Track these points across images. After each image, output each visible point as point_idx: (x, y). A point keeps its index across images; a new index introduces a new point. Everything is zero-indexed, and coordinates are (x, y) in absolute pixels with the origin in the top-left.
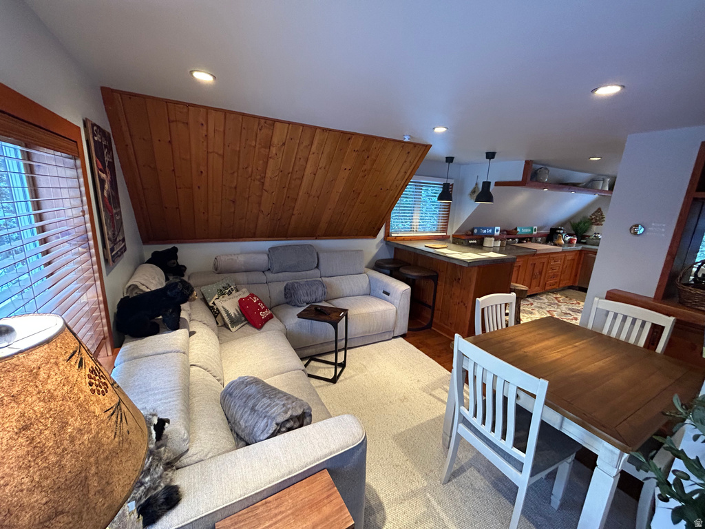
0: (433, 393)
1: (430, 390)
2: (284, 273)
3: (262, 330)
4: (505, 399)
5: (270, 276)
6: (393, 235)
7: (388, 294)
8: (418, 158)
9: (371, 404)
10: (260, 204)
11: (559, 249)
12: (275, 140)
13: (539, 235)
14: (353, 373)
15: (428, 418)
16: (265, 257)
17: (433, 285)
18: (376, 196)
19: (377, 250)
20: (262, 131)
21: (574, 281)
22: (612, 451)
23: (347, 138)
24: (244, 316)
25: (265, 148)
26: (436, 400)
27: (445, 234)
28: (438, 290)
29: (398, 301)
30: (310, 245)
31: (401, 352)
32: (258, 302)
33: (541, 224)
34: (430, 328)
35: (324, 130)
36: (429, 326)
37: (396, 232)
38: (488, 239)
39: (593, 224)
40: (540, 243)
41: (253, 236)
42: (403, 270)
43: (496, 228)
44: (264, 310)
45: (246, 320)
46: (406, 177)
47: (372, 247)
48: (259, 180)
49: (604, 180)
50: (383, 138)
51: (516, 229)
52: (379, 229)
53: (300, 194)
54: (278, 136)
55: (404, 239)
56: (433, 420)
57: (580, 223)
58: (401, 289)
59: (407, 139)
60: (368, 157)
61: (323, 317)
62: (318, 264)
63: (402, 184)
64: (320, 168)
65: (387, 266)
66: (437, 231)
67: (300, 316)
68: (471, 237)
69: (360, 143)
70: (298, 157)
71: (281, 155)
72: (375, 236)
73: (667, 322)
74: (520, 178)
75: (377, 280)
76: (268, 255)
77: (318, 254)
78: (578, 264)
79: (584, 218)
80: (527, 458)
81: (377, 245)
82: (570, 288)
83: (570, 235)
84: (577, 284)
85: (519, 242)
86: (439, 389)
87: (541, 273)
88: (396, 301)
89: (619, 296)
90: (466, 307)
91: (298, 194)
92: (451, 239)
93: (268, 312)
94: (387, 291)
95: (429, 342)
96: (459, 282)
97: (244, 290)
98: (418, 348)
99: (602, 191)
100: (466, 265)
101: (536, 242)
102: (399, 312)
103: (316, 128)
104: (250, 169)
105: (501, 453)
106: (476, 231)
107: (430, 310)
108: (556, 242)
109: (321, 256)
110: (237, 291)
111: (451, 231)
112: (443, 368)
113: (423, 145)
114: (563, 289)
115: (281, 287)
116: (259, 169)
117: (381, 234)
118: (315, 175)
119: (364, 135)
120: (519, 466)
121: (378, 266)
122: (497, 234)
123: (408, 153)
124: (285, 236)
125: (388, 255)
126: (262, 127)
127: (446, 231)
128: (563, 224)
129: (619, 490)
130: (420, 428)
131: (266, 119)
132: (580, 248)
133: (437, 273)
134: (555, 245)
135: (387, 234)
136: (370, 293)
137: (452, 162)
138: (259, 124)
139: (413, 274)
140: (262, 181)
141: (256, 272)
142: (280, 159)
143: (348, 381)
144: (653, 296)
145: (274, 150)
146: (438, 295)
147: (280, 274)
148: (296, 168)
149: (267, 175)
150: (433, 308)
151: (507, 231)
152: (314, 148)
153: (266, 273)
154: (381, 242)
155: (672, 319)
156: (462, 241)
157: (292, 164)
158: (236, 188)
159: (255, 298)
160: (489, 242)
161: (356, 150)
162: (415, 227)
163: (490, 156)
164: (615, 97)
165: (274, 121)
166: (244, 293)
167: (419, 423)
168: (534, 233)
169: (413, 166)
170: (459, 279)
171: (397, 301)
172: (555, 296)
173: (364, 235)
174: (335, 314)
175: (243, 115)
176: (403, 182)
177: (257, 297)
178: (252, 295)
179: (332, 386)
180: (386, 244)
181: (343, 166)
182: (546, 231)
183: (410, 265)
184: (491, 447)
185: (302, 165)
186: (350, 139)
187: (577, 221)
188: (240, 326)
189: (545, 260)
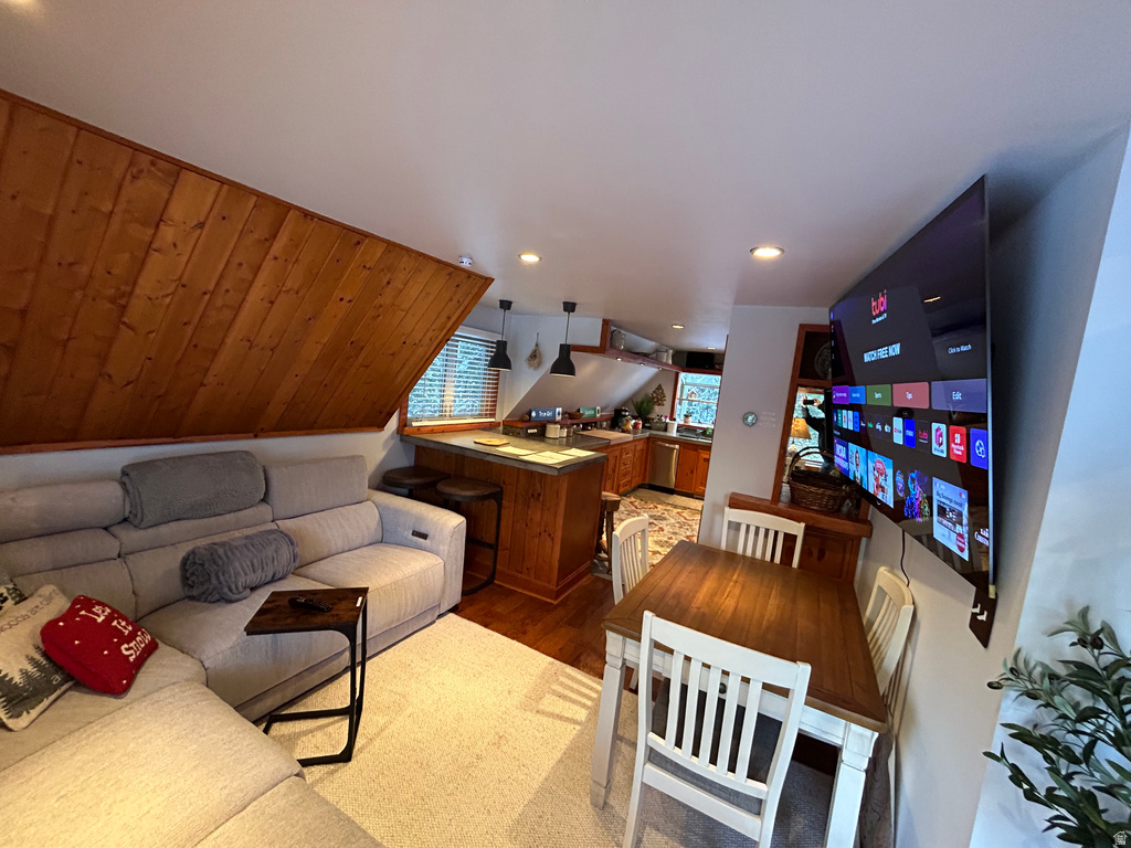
0: (541, 707)
1: (534, 704)
2: (174, 525)
3: (133, 693)
4: (702, 696)
5: (131, 537)
6: (414, 424)
7: (424, 536)
8: (471, 296)
9: (442, 777)
10: (103, 359)
11: (630, 437)
12: (177, 210)
13: (603, 419)
14: (382, 720)
15: (552, 763)
16: (114, 491)
17: (496, 507)
18: (393, 355)
19: (384, 453)
20: (140, 183)
21: (644, 479)
22: (861, 735)
23: (355, 241)
24: (58, 668)
25: (144, 224)
26: (550, 720)
27: (493, 420)
28: (502, 517)
29: (446, 548)
30: (246, 452)
31: (461, 641)
32: (109, 619)
33: (604, 403)
34: (492, 582)
35: (307, 215)
36: (490, 581)
37: (417, 420)
38: (552, 426)
39: (655, 403)
40: (605, 429)
41: (71, 435)
42: (442, 487)
43: (558, 410)
44: (132, 637)
45: (68, 678)
46: (449, 326)
47: (375, 447)
48: (112, 300)
49: (667, 351)
50: (421, 254)
51: (579, 410)
52: (390, 415)
53: (229, 341)
54: (186, 205)
55: (433, 430)
56: (560, 761)
57: (642, 403)
58: (450, 523)
59: (466, 263)
60: (389, 283)
61: (319, 619)
62: (266, 493)
63: (440, 337)
64: (287, 292)
65: (408, 481)
66: (480, 416)
67: (254, 628)
68: (528, 424)
69: (378, 255)
70: (236, 260)
71: (189, 249)
72: (381, 426)
73: (797, 529)
74: (597, 343)
75: (397, 511)
76: (123, 484)
77: (265, 471)
78: (647, 453)
79: (646, 395)
80: (771, 792)
81: (386, 442)
82: (641, 486)
83: (634, 418)
84: (647, 482)
85: (584, 429)
86: (547, 696)
87: (614, 471)
88: (441, 548)
89: (744, 502)
90: (553, 539)
91: (223, 342)
92: (501, 428)
93: (143, 640)
94: (423, 530)
95: (499, 609)
96: (538, 499)
97: (48, 589)
98: (486, 626)
99: (667, 364)
100: (556, 473)
101: (601, 428)
102: (448, 567)
103: (289, 207)
104: (84, 270)
105: (723, 794)
106: (534, 414)
107: (492, 552)
108: (624, 428)
109: (274, 474)
110: (21, 598)
111: (502, 414)
112: (538, 653)
113: (481, 277)
114: (634, 490)
115: (172, 560)
116: (115, 271)
117: (393, 423)
118: (272, 303)
119: (388, 243)
120: (755, 806)
121: (389, 482)
122: (559, 418)
123: (458, 286)
124: (174, 434)
125: (404, 460)
126: (141, 171)
127: (493, 415)
128: (625, 403)
129: (797, 764)
130: (545, 790)
131: (157, 156)
132: (647, 434)
133: (498, 486)
134: (623, 431)
135: (403, 423)
136: (385, 537)
137: (509, 309)
138: (131, 164)
139: (462, 493)
140: (123, 302)
141: (82, 532)
142: (185, 259)
143: (377, 743)
144: (770, 498)
145: (168, 233)
146: (503, 524)
147: (164, 529)
148: (226, 284)
149: (138, 291)
150: (495, 547)
151: (569, 414)
152: (277, 247)
153: (115, 529)
154: (392, 436)
155: (803, 525)
156: (518, 430)
157: (218, 273)
158: (23, 313)
159: (97, 609)
160: (554, 431)
161: (368, 266)
162: (448, 409)
163: (570, 307)
164: (773, 263)
165: (180, 167)
166: (49, 599)
167: (541, 779)
168: (598, 415)
169: (462, 308)
170: (539, 495)
171: (444, 548)
172: (629, 500)
173: (360, 426)
174: (344, 605)
175: (81, 127)
176: (443, 333)
177: (103, 605)
178: (88, 603)
179: (346, 771)
180: (401, 440)
181: (337, 294)
182: (609, 413)
183: (449, 476)
184: (706, 790)
185: (243, 280)
186: (358, 243)
187: (639, 399)
188: (46, 702)
189: (617, 453)
